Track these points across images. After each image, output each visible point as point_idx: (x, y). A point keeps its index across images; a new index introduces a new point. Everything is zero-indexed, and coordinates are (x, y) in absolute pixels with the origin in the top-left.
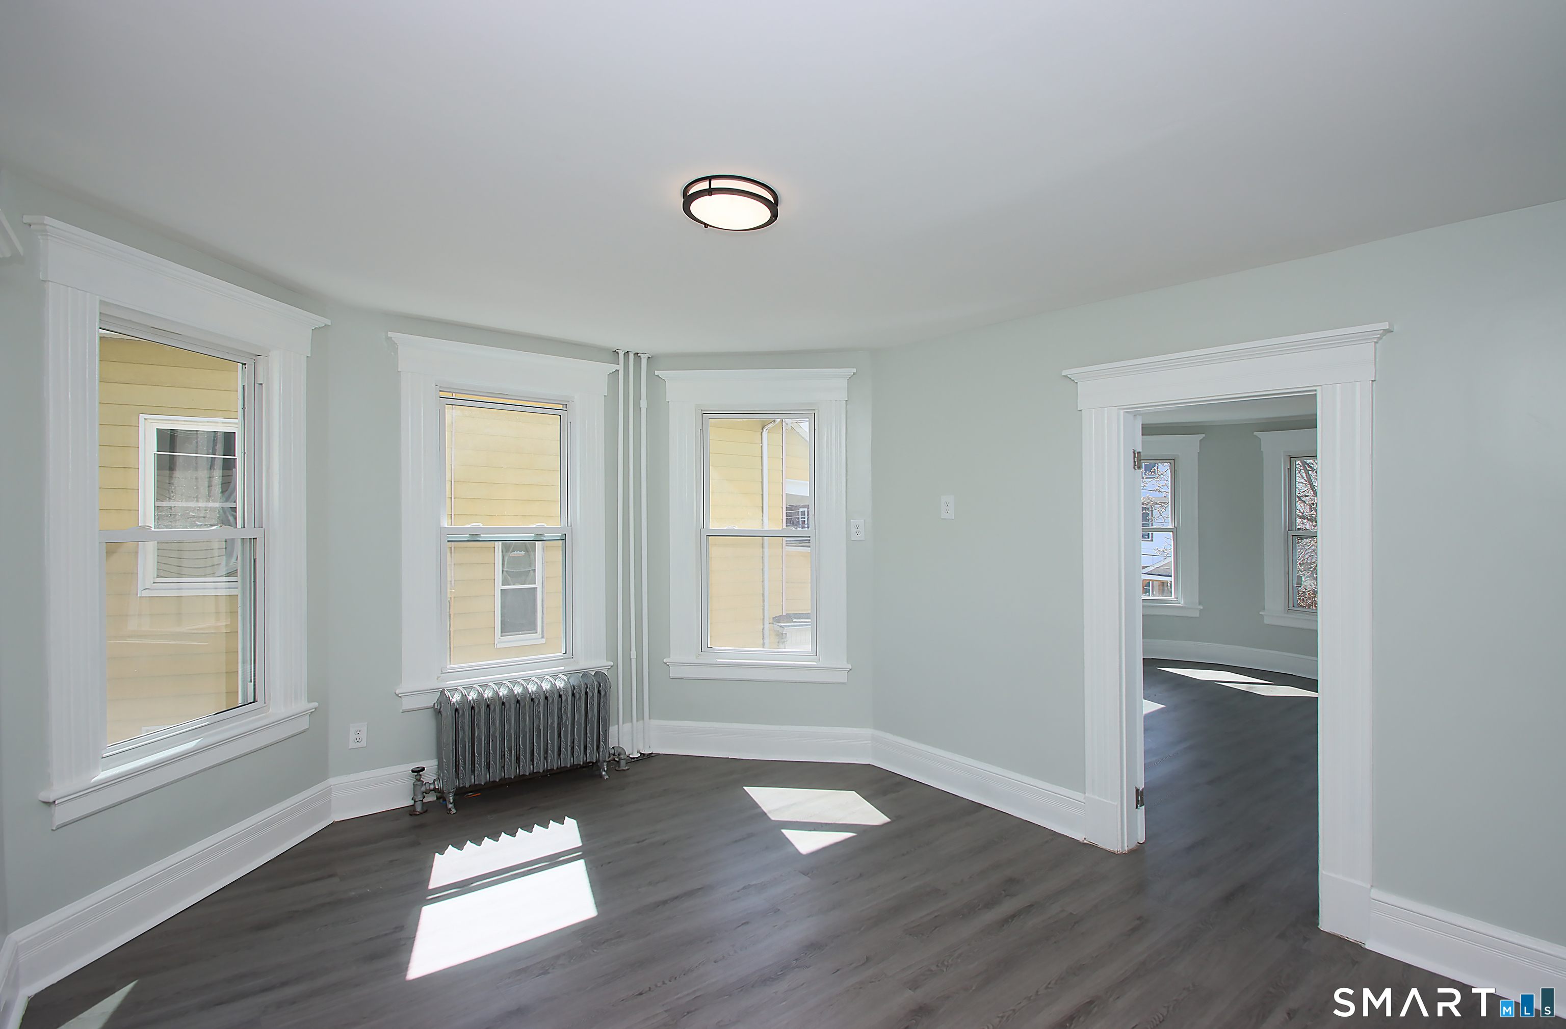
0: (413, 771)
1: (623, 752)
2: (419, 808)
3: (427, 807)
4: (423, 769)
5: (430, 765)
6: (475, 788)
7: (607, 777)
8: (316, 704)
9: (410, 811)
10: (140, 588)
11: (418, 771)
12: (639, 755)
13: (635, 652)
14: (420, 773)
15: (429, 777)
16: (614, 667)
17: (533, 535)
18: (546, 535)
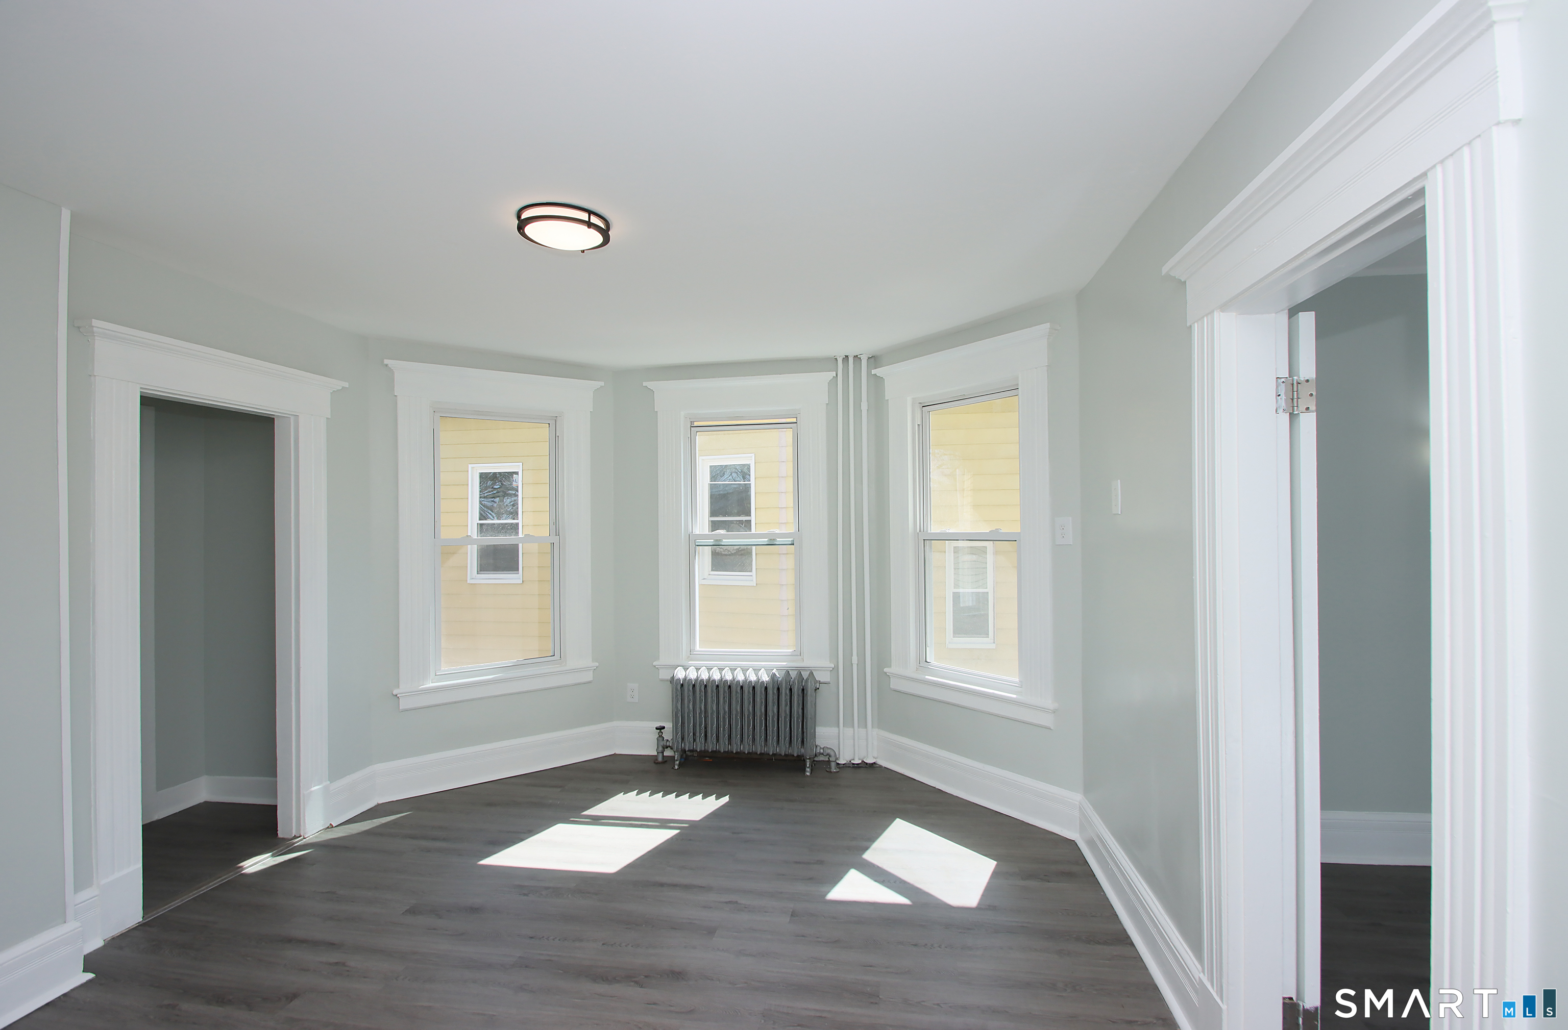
0: (657, 729)
1: (832, 754)
2: (660, 759)
3: (667, 761)
4: (664, 728)
5: (669, 725)
6: (703, 754)
7: (808, 774)
8: (597, 664)
9: (653, 759)
10: (469, 578)
11: (661, 729)
12: (860, 761)
13: (857, 658)
14: (662, 731)
15: (668, 735)
16: (835, 670)
17: (766, 540)
18: (778, 539)
